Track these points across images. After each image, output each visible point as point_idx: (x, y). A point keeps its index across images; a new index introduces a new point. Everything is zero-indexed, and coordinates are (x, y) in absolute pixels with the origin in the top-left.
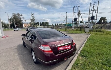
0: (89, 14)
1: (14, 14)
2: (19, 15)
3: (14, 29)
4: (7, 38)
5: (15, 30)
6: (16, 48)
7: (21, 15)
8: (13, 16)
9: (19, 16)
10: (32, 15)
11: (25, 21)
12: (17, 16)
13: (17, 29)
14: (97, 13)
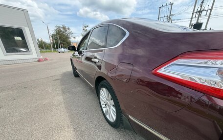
0: (192, 18)
1: (57, 27)
2: (64, 28)
3: (59, 50)
4: (45, 62)
5: (59, 52)
6: (59, 78)
7: (68, 29)
8: (56, 30)
9: (65, 30)
10: (85, 29)
11: (75, 38)
12: (62, 30)
13: (63, 50)
14: (210, 15)
